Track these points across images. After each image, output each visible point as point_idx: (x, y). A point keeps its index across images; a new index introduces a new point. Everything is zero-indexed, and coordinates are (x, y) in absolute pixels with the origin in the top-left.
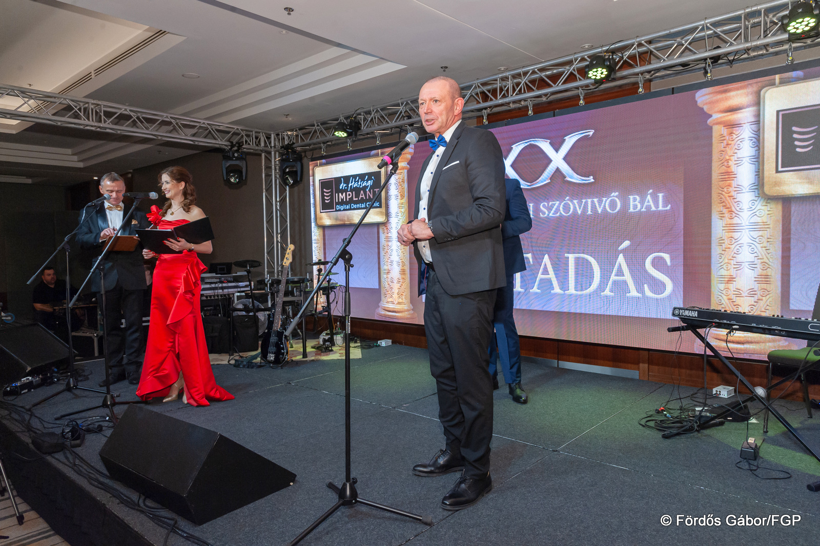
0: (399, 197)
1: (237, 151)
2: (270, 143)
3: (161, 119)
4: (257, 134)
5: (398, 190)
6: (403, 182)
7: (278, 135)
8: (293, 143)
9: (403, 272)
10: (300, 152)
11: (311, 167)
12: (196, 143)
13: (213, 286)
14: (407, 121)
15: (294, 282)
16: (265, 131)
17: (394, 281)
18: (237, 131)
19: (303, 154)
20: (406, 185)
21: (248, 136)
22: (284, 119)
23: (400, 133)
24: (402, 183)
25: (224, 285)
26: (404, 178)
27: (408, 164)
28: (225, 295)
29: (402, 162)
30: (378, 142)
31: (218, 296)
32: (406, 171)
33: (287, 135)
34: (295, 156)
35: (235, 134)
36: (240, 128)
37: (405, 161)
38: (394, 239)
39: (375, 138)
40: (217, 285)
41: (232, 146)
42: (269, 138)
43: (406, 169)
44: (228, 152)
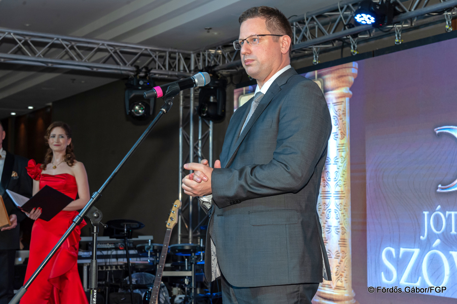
0: (339, 136)
1: (142, 78)
2: (189, 67)
3: (51, 41)
4: (172, 55)
5: (337, 126)
6: (344, 114)
7: (198, 55)
8: (215, 65)
9: (342, 242)
10: (224, 77)
11: (235, 97)
12: (95, 69)
13: (105, 253)
14: (348, 31)
15: (183, 251)
16: (181, 51)
17: (332, 256)
18: (146, 52)
19: (229, 79)
20: (347, 120)
21: (160, 57)
22: (205, 34)
23: (342, 47)
24: (342, 116)
25: (120, 252)
26: (345, 109)
27: (351, 89)
28: (121, 266)
29: (343, 86)
30: (315, 61)
31: (111, 266)
32: (347, 99)
33: (209, 55)
34: (217, 82)
35: (142, 55)
36: (149, 48)
37: (347, 86)
38: (332, 195)
39: (312, 55)
40: (109, 253)
41: (138, 71)
42: (187, 59)
43: (348, 97)
44: (132, 79)
